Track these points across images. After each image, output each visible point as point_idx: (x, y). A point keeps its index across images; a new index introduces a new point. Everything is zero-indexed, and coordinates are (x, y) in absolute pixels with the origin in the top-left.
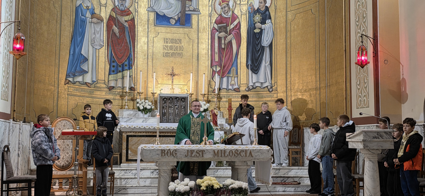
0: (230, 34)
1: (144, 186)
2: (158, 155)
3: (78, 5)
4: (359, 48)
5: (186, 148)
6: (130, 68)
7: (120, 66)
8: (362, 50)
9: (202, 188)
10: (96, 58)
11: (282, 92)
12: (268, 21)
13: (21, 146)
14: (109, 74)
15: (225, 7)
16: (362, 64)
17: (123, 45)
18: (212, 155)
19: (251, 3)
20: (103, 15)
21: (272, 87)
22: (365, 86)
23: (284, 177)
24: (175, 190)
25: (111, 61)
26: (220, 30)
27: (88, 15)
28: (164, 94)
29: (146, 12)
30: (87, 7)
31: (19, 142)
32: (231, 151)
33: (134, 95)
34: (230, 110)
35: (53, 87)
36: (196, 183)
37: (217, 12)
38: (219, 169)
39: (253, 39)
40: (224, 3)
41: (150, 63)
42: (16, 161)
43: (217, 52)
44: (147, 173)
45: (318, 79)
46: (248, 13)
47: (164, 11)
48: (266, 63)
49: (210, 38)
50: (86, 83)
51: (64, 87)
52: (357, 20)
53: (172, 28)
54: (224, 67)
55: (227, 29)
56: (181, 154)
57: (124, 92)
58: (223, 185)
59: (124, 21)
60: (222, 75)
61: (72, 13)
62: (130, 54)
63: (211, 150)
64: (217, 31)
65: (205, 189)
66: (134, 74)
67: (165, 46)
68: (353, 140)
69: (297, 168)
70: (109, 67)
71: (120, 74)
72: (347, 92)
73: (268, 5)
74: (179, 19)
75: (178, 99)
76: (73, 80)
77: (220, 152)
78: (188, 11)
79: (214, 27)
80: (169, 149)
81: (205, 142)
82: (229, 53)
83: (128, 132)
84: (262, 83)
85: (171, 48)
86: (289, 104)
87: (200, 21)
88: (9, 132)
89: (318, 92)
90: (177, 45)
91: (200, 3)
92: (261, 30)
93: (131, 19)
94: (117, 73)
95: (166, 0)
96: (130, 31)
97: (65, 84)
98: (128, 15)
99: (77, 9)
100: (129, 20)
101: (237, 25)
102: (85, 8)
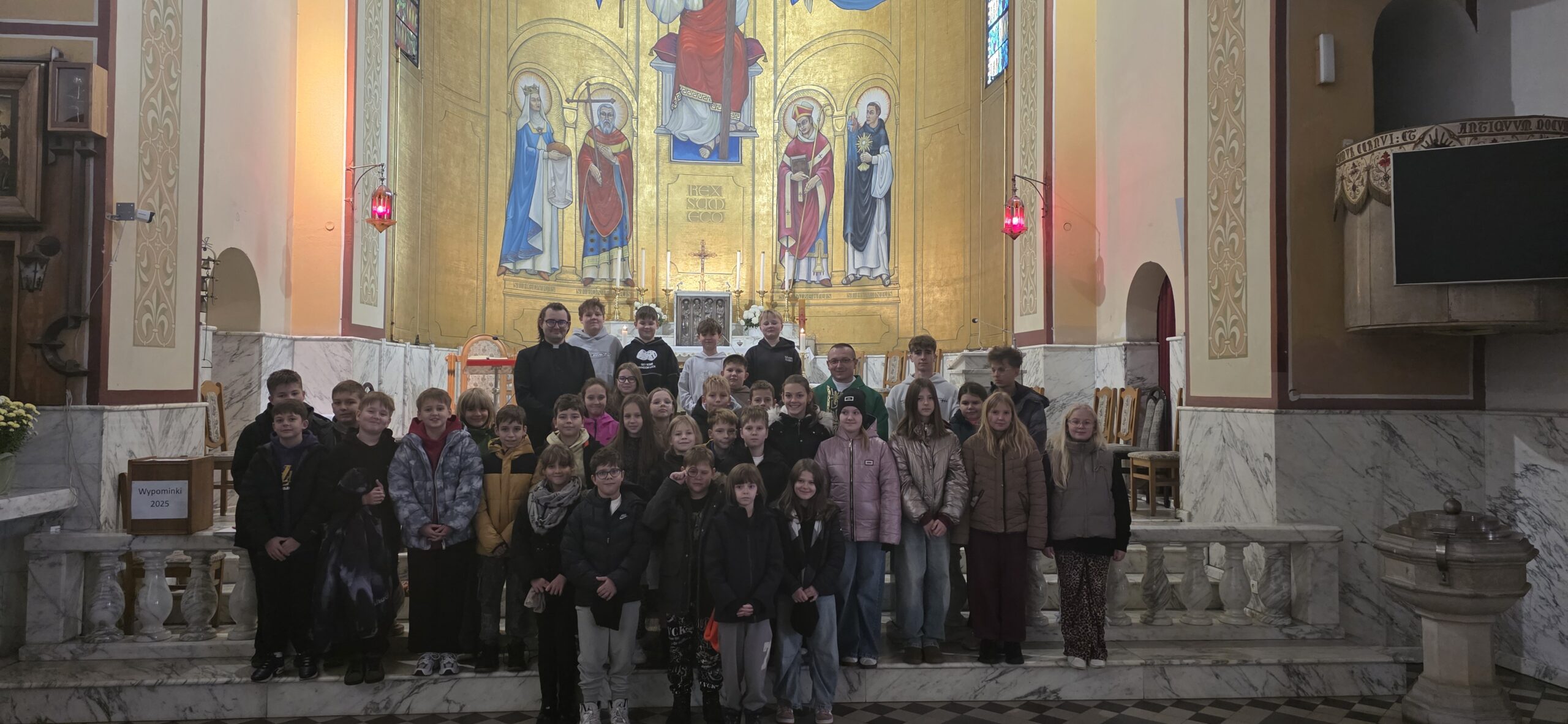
0: (813, 176)
3: (521, 127)
6: (624, 243)
7: (605, 240)
8: (1013, 206)
10: (558, 226)
11: (908, 287)
12: (883, 149)
14: (584, 255)
15: (803, 123)
16: (1013, 232)
17: (609, 200)
19: (853, 113)
20: (570, 143)
21: (889, 277)
25: (587, 231)
26: (795, 167)
27: (542, 144)
28: (684, 292)
29: (654, 136)
30: (539, 129)
31: (405, 380)
33: (632, 295)
35: (475, 282)
37: (789, 131)
39: (856, 185)
40: (802, 115)
41: (662, 234)
43: (790, 210)
45: (967, 260)
46: (846, 133)
47: (688, 133)
48: (878, 231)
50: (539, 273)
52: (1022, 147)
54: (803, 238)
55: (807, 165)
59: (611, 154)
60: (799, 253)
62: (624, 217)
64: (790, 169)
66: (631, 255)
67: (691, 200)
70: (582, 241)
71: (604, 256)
72: (1008, 285)
73: (883, 116)
74: (717, 147)
75: (710, 301)
76: (515, 266)
78: (735, 131)
79: (783, 162)
82: (811, 211)
84: (871, 269)
85: (702, 203)
86: (919, 309)
87: (756, 151)
88: (380, 361)
89: (968, 284)
90: (714, 198)
91: (757, 115)
92: (872, 166)
93: (625, 150)
94: (599, 253)
95: (693, 111)
96: (624, 175)
97: (498, 275)
98: (619, 142)
99: (519, 134)
100: (620, 153)
101: (826, 157)
102: (535, 131)
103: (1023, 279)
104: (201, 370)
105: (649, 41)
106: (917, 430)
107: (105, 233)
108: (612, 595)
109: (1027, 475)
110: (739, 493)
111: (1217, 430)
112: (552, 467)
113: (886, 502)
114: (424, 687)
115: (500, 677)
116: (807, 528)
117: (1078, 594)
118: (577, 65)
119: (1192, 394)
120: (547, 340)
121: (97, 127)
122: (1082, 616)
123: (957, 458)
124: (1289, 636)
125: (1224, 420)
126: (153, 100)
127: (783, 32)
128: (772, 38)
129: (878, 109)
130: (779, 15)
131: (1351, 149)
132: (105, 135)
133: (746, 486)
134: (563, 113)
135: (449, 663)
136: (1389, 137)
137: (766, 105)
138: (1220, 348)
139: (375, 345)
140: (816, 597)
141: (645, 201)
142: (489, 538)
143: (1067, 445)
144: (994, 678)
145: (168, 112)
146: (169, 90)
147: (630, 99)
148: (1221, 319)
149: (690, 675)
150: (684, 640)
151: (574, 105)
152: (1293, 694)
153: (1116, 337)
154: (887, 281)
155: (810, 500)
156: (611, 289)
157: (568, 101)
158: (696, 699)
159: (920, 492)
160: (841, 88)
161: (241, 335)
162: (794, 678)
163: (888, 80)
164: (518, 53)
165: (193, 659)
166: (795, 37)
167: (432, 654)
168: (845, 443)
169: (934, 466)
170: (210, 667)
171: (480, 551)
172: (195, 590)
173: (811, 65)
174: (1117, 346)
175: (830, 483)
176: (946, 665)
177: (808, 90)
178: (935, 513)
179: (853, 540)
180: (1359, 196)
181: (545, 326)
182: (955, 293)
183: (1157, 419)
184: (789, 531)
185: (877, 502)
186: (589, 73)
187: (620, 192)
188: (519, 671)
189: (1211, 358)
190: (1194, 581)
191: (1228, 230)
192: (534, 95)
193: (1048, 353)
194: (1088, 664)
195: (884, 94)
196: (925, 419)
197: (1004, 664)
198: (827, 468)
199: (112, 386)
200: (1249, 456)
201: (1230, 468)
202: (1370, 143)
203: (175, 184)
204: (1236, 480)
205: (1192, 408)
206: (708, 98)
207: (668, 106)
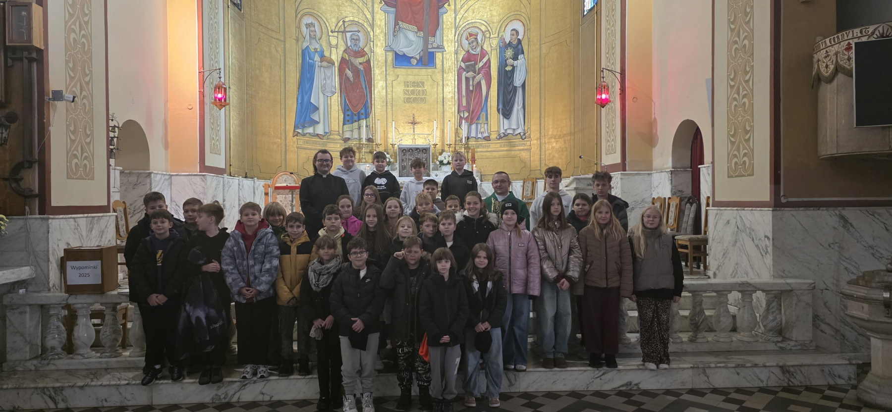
0: (478, 74)
3: (305, 48)
6: (367, 116)
7: (356, 115)
8: (602, 87)
10: (328, 107)
11: (536, 140)
12: (521, 57)
14: (344, 124)
15: (472, 42)
16: (602, 103)
17: (358, 91)
19: (502, 36)
20: (334, 57)
21: (524, 134)
22: (613, 128)
25: (345, 110)
26: (467, 69)
27: (317, 58)
28: (404, 145)
29: (384, 52)
30: (315, 49)
31: (239, 199)
33: (372, 147)
35: (280, 140)
37: (464, 48)
39: (504, 78)
40: (471, 37)
41: (389, 110)
43: (465, 95)
45: (573, 123)
46: (498, 47)
47: (403, 50)
48: (518, 106)
49: (456, 79)
50: (317, 135)
51: (293, 140)
52: (607, 51)
54: (473, 112)
55: (475, 68)
59: (358, 63)
60: (471, 120)
62: (367, 101)
64: (465, 70)
66: (371, 123)
67: (406, 90)
70: (343, 116)
71: (356, 124)
73: (520, 37)
74: (421, 58)
75: (418, 150)
76: (303, 131)
78: (431, 48)
79: (460, 66)
82: (478, 96)
84: (514, 130)
85: (413, 92)
86: (543, 153)
87: (445, 60)
88: (223, 187)
89: (572, 137)
90: (420, 89)
91: (445, 38)
92: (514, 67)
93: (366, 61)
94: (352, 123)
95: (406, 37)
96: (366, 75)
97: (293, 136)
98: (363, 56)
99: (303, 52)
100: (364, 62)
101: (486, 62)
102: (313, 50)
103: (607, 132)
104: (111, 193)
106: (550, 224)
107: (45, 109)
108: (361, 329)
109: (621, 251)
110: (439, 266)
111: (733, 222)
112: (323, 249)
113: (531, 270)
114: (248, 385)
115: (294, 379)
116: (483, 286)
117: (651, 324)
118: (337, 10)
119: (717, 199)
120: (319, 172)
121: (37, 42)
122: (654, 338)
123: (575, 240)
124: (781, 347)
125: (738, 215)
126: (73, 27)
129: (517, 32)
131: (825, 41)
132: (43, 48)
133: (443, 261)
134: (329, 39)
135: (262, 371)
136: (851, 32)
137: (450, 33)
138: (735, 171)
139: (220, 178)
140: (489, 329)
141: (379, 92)
142: (285, 294)
143: (643, 231)
144: (599, 377)
145: (83, 34)
146: (84, 21)
147: (369, 30)
148: (736, 152)
149: (411, 378)
150: (407, 356)
151: (336, 34)
152: (786, 385)
153: (665, 166)
154: (524, 136)
155: (484, 269)
156: (360, 144)
157: (332, 32)
158: (415, 391)
159: (553, 263)
160: (495, 21)
161: (138, 173)
162: (476, 378)
163: (523, 15)
165: (108, 369)
167: (253, 365)
168: (505, 233)
169: (562, 246)
170: (118, 374)
171: (279, 303)
172: (108, 327)
173: (476, 7)
174: (666, 172)
175: (495, 257)
176: (569, 369)
177: (475, 22)
178: (562, 275)
179: (510, 292)
180: (830, 72)
181: (317, 163)
182: (565, 142)
183: (692, 215)
184: (472, 288)
185: (525, 269)
186: (344, 14)
187: (364, 87)
188: (306, 375)
189: (729, 177)
190: (722, 315)
191: (741, 97)
192: (312, 29)
193: (623, 177)
194: (658, 367)
195: (521, 24)
196: (554, 218)
197: (605, 368)
198: (494, 249)
199: (54, 203)
200: (754, 238)
201: (742, 245)
202: (838, 37)
203: (90, 79)
204: (746, 252)
205: (716, 208)
206: (415, 28)
207: (391, 34)
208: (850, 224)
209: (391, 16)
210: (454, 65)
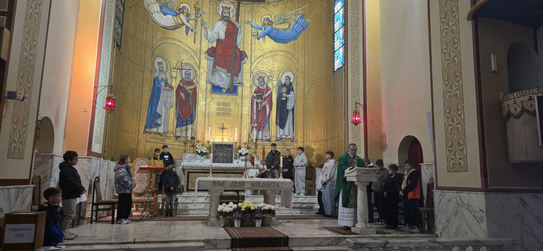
0: (264, 101)
1: (199, 209)
2: (210, 185)
3: (156, 77)
4: (354, 112)
5: (232, 180)
6: (192, 122)
7: (185, 121)
8: (356, 113)
9: (242, 209)
10: (168, 115)
11: (301, 142)
12: (291, 92)
13: (108, 178)
14: (177, 127)
15: (261, 82)
16: (356, 123)
17: (187, 106)
18: (250, 185)
19: (280, 79)
21: (293, 139)
22: (358, 138)
23: (301, 203)
24: (222, 210)
25: (178, 118)
26: (258, 97)
27: (163, 84)
28: (216, 142)
29: (205, 83)
31: (107, 175)
32: (264, 182)
33: (194, 143)
34: (264, 155)
35: (135, 136)
36: (238, 205)
38: (255, 197)
39: (281, 105)
40: (261, 79)
41: (207, 120)
42: (104, 189)
43: (255, 113)
44: (202, 200)
45: (326, 133)
46: (277, 86)
47: (217, 83)
48: (289, 122)
49: (250, 103)
50: (159, 133)
51: (143, 136)
52: (353, 93)
53: (224, 96)
54: (260, 123)
55: (262, 97)
56: (227, 184)
57: (187, 140)
58: (258, 207)
59: (189, 89)
60: (259, 129)
61: (151, 82)
62: (193, 113)
63: (250, 181)
64: (256, 98)
65: (244, 210)
66: (194, 127)
67: (218, 107)
68: (350, 175)
69: (310, 196)
70: (176, 122)
71: (184, 127)
72: (346, 143)
73: (291, 81)
74: (229, 89)
75: (226, 146)
76: (150, 130)
77: (256, 183)
78: (235, 83)
79: (253, 95)
80: (219, 181)
81: (245, 176)
82: (264, 114)
83: (189, 169)
84: (287, 136)
85: (222, 109)
87: (243, 91)
88: (100, 167)
89: (326, 143)
90: (227, 107)
91: (244, 78)
92: (287, 98)
93: (194, 88)
94: (182, 127)
95: (220, 75)
96: (193, 97)
97: (143, 134)
98: (192, 85)
99: (155, 79)
100: (192, 89)
101: (269, 94)
102: (161, 79)
104: (32, 170)
105: (206, 50)
111: (454, 200)
118: (177, 56)
119: (439, 185)
121: (3, 55)
125: (458, 196)
126: (26, 47)
127: (254, 50)
128: (250, 51)
129: (290, 78)
130: (253, 43)
131: (513, 95)
132: (6, 60)
134: (171, 73)
136: (531, 90)
137: (247, 75)
138: (453, 168)
139: (99, 161)
141: (201, 108)
145: (31, 54)
146: (33, 44)
147: (197, 70)
148: (453, 157)
151: (176, 70)
156: (186, 140)
157: (174, 68)
160: (276, 70)
161: (44, 155)
163: (294, 68)
164: (156, 49)
166: (259, 51)
173: (264, 61)
177: (263, 70)
180: (518, 112)
182: (320, 145)
186: (182, 59)
187: (191, 104)
189: (448, 172)
191: (455, 124)
192: (161, 66)
195: (292, 73)
200: (471, 211)
201: (461, 214)
202: (522, 93)
203: (31, 86)
204: (465, 220)
205: (440, 191)
206: (226, 71)
207: (211, 73)
208: (526, 203)
209: (211, 62)
210: (249, 95)
